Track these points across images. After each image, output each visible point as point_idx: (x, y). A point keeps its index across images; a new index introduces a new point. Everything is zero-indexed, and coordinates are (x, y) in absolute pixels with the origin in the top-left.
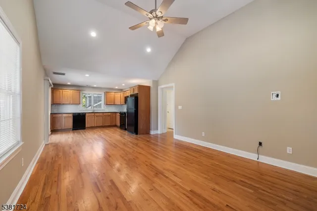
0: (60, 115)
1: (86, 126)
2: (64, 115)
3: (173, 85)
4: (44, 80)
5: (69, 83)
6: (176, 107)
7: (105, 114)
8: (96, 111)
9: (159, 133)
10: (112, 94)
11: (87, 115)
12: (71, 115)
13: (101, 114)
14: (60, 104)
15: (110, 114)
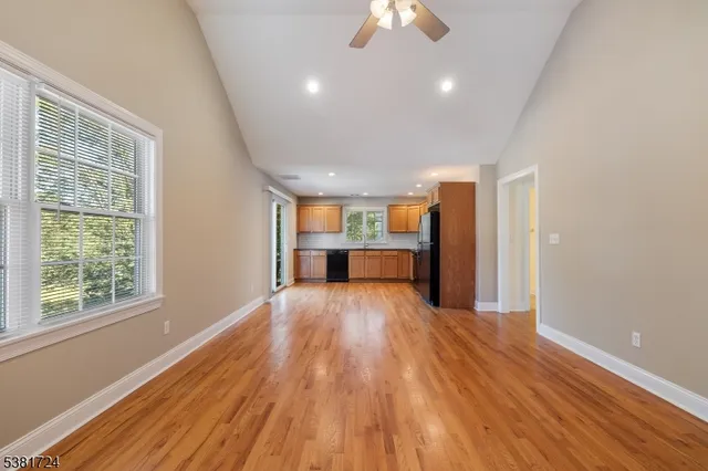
0: (307, 253)
1: (350, 277)
2: (313, 253)
3: (534, 169)
4: (263, 191)
5: (321, 194)
6: (543, 239)
7: (385, 253)
8: (370, 247)
9: (500, 310)
10: (403, 210)
11: (351, 254)
12: (324, 253)
13: (378, 253)
14: (309, 232)
15: (395, 253)
